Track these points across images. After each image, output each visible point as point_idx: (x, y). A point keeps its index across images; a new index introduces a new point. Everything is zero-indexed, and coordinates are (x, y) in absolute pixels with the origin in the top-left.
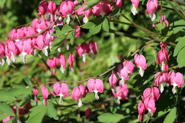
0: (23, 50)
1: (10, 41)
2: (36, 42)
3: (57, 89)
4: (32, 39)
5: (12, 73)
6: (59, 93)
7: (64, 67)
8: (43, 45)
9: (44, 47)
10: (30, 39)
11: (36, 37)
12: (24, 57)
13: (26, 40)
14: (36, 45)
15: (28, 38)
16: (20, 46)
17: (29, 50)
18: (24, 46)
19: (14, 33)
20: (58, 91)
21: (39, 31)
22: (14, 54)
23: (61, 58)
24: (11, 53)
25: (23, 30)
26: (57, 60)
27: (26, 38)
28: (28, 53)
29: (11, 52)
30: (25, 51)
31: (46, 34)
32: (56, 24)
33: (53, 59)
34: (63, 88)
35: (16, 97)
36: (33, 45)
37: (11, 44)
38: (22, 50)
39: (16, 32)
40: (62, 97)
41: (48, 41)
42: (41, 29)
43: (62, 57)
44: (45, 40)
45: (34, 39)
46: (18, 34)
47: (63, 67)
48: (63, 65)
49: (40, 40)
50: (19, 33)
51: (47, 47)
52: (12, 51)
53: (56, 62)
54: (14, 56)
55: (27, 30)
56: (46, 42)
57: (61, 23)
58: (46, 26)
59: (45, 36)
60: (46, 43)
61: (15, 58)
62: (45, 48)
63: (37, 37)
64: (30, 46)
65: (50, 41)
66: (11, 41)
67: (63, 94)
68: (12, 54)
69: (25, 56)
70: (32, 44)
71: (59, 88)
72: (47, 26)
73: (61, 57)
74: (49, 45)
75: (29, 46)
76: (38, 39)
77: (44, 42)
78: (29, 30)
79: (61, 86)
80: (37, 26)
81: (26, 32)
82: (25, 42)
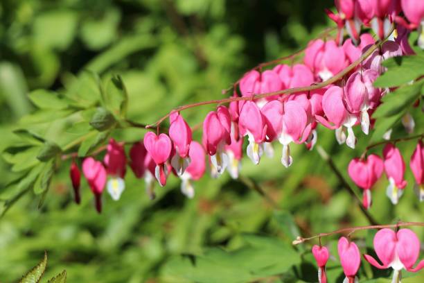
0: (284, 128)
1: (245, 102)
2: (321, 104)
3: (386, 246)
4: (309, 97)
5: (227, 206)
6: (391, 259)
7: (400, 186)
8: (342, 115)
9: (344, 118)
10: (303, 97)
11: (321, 91)
12: (285, 148)
13: (293, 99)
14: (321, 113)
15: (297, 94)
16: (274, 117)
17: (300, 127)
18: (286, 117)
19: (255, 83)
20: (388, 253)
21: (326, 75)
22: (256, 140)
23: (390, 157)
24: (247, 136)
25: (278, 72)
26: (379, 163)
27: (292, 94)
28: (297, 136)
29: (248, 133)
30: (290, 132)
31: (352, 81)
32: (381, 53)
33: (365, 161)
34: (405, 244)
35: (252, 273)
36: (313, 112)
37: (248, 110)
38: (280, 129)
39: (260, 79)
40: (400, 272)
41: (359, 102)
42: (331, 69)
43: (394, 154)
44: (349, 100)
45: (315, 98)
46: (264, 85)
47: (397, 184)
48: (395, 179)
49: (333, 100)
50: (269, 84)
51: (353, 121)
52: (251, 131)
53: (376, 169)
54: (257, 145)
55: (291, 75)
56: (351, 105)
57: (397, 50)
58: (347, 61)
59: (349, 87)
60: (350, 108)
61: (259, 151)
62: (346, 122)
63: (326, 90)
64: (305, 116)
65: (362, 102)
66: (248, 102)
67: (403, 261)
68: (251, 138)
69: (288, 146)
70: (308, 111)
71: (391, 245)
72: (350, 63)
73: (389, 154)
74: (359, 115)
75: (301, 118)
76: (328, 97)
77: (346, 106)
78: (297, 73)
79: (396, 239)
80: (320, 62)
81: (287, 80)
82: (289, 105)
